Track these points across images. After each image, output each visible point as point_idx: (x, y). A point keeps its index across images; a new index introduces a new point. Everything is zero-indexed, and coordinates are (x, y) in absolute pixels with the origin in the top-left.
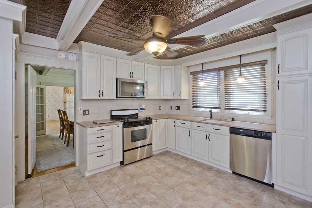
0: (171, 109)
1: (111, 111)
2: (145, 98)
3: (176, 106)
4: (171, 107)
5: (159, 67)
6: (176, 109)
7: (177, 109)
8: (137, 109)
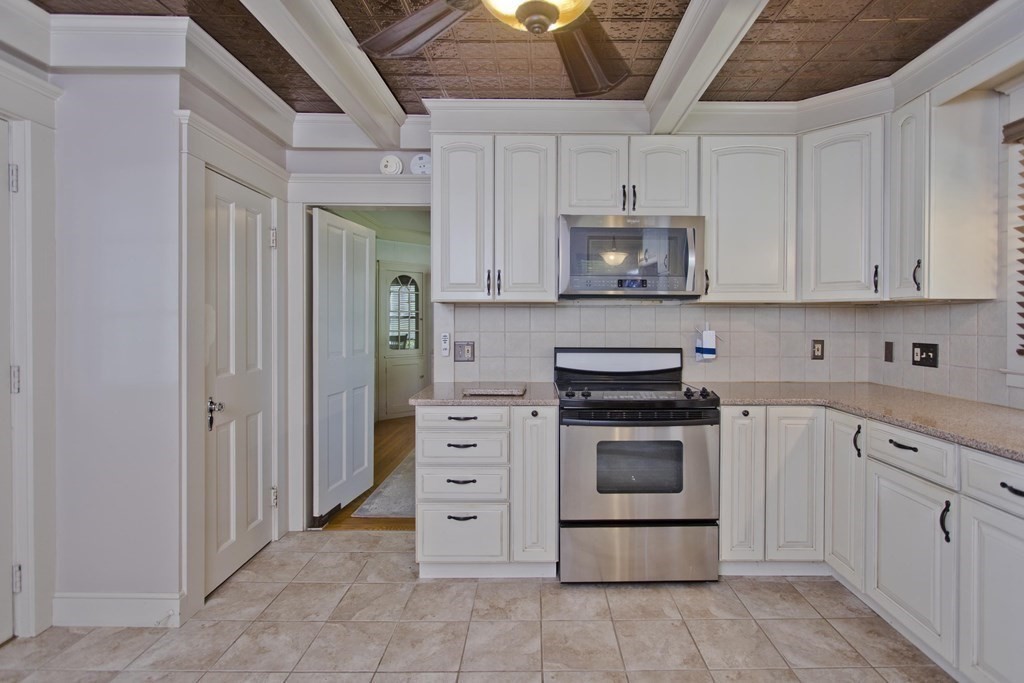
0: (889, 357)
1: (558, 350)
2: (703, 299)
3: (915, 345)
4: (889, 347)
5: (794, 139)
6: (915, 363)
7: (922, 363)
8: (679, 350)
